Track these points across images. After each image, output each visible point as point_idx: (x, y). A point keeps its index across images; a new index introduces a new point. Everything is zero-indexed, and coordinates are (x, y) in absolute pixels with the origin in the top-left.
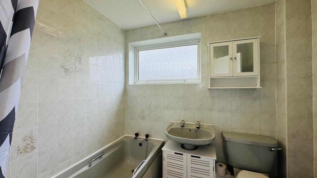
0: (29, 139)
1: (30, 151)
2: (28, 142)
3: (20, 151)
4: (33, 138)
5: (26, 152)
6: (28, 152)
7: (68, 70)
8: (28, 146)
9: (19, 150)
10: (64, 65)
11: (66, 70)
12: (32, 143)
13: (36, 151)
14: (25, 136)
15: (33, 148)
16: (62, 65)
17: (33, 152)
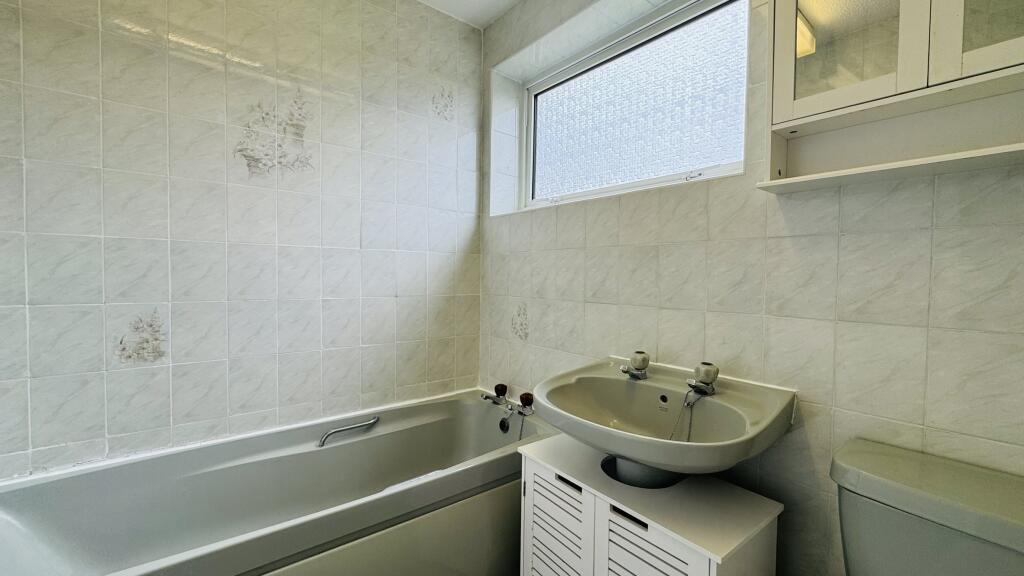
0: (150, 329)
1: (151, 358)
2: (146, 335)
3: (126, 354)
4: (157, 329)
5: (141, 358)
6: (146, 360)
7: (257, 160)
8: (145, 345)
9: (124, 349)
10: (245, 146)
11: (252, 162)
12: (156, 339)
13: (167, 362)
14: (138, 320)
15: (159, 354)
16: (239, 147)
17: (158, 362)
